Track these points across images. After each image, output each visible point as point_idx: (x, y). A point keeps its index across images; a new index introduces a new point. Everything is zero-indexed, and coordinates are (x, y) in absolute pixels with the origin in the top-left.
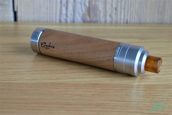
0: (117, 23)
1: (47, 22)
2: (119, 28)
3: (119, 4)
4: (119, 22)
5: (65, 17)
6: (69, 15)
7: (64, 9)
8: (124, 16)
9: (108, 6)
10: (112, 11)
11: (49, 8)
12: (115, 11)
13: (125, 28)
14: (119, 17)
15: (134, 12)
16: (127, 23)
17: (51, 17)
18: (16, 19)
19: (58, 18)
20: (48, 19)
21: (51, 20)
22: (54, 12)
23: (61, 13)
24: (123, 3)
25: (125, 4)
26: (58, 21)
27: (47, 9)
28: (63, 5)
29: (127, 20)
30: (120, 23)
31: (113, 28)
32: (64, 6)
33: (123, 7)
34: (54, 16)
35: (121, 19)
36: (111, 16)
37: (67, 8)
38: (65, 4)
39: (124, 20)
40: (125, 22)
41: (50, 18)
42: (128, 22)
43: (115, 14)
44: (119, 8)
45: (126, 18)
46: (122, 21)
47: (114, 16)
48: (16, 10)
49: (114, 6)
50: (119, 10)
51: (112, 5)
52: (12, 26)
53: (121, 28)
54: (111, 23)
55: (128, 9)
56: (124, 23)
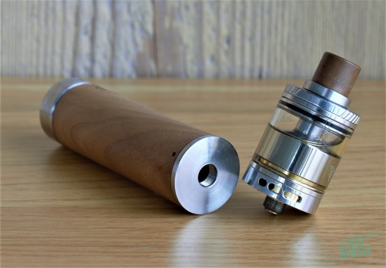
0: (232, 77)
1: (37, 76)
2: (237, 89)
3: (238, 27)
5: (87, 63)
6: (99, 57)
7: (85, 41)
8: (253, 60)
9: (208, 31)
10: (218, 44)
11: (42, 39)
12: (225, 46)
13: (257, 89)
14: (238, 62)
15: (279, 48)
16: (260, 77)
17: (49, 63)
19: (68, 66)
20: (41, 71)
21: (49, 72)
22: (58, 50)
23: (76, 52)
24: (248, 24)
25: (254, 25)
27: (38, 40)
28: (82, 30)
29: (261, 69)
30: (242, 77)
31: (223, 89)
32: (86, 33)
33: (248, 33)
34: (57, 60)
35: (243, 66)
36: (215, 59)
37: (93, 39)
38: (89, 28)
39: (252, 70)
40: (256, 74)
41: (45, 66)
42: (264, 74)
43: (227, 53)
44: (238, 36)
45: (258, 64)
46: (247, 74)
47: (223, 58)
49: (224, 31)
50: (238, 44)
51: (217, 30)
53: (246, 89)
54: (217, 77)
55: (262, 38)
56: (252, 77)
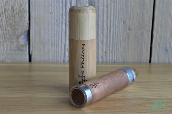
0: (106, 62)
1: (54, 62)
2: (108, 66)
3: (108, 49)
4: (108, 62)
7: (67, 53)
8: (112, 58)
9: (100, 50)
10: (103, 54)
11: (56, 52)
12: (105, 54)
13: (113, 66)
14: (108, 58)
15: (119, 54)
16: (114, 62)
17: (57, 59)
18: (30, 60)
19: (62, 59)
20: (55, 60)
21: (57, 61)
22: (60, 55)
23: (65, 56)
24: (111, 48)
25: (113, 48)
26: (62, 62)
27: (54, 52)
28: (66, 50)
29: (114, 60)
30: (109, 62)
31: (104, 66)
32: (67, 50)
33: (111, 51)
34: (60, 58)
35: (109, 59)
36: (102, 57)
39: (112, 61)
40: (113, 62)
41: (56, 59)
42: (115, 62)
43: (105, 56)
44: (108, 51)
45: (113, 59)
46: (111, 62)
47: (104, 57)
48: (31, 53)
49: (105, 50)
50: (108, 53)
51: (103, 50)
52: (28, 64)
53: (110, 66)
54: (103, 62)
55: (115, 52)
56: (112, 62)
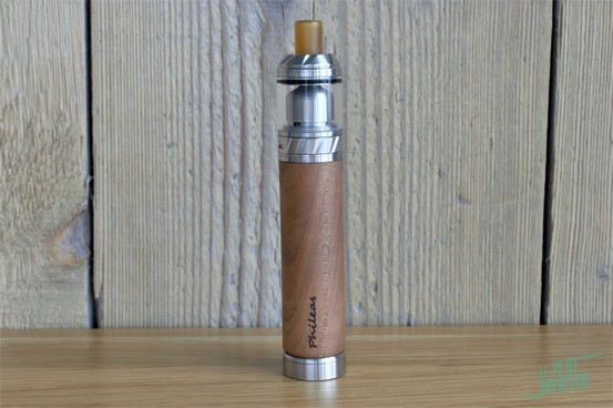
0: (380, 325)
1: (185, 326)
2: (386, 337)
3: (385, 274)
4: (386, 323)
5: (235, 313)
6: (246, 306)
7: (232, 289)
8: (401, 307)
9: (355, 278)
10: (366, 291)
11: (189, 289)
12: (373, 293)
13: (405, 337)
14: (386, 309)
15: (427, 293)
16: (409, 325)
17: (196, 313)
18: (95, 324)
19: (215, 316)
20: (189, 321)
21: (196, 322)
22: (205, 300)
23: (223, 301)
24: (396, 271)
25: (401, 272)
26: (215, 325)
27: (185, 291)
28: (229, 279)
29: (410, 315)
30: (391, 325)
31: (371, 338)
32: (233, 282)
33: (395, 280)
34: (205, 310)
35: (391, 313)
36: (362, 306)
37: (239, 288)
38: (236, 277)
39: (400, 317)
40: (405, 321)
41: (192, 316)
42: (413, 322)
43: (375, 300)
44: (385, 283)
45: (406, 310)
46: (396, 321)
47: (371, 305)
48: (97, 296)
49: (372, 278)
50: (385, 291)
51: (364, 277)
52: (86, 339)
53: (395, 337)
54: (365, 324)
55: (410, 284)
56: (401, 324)
